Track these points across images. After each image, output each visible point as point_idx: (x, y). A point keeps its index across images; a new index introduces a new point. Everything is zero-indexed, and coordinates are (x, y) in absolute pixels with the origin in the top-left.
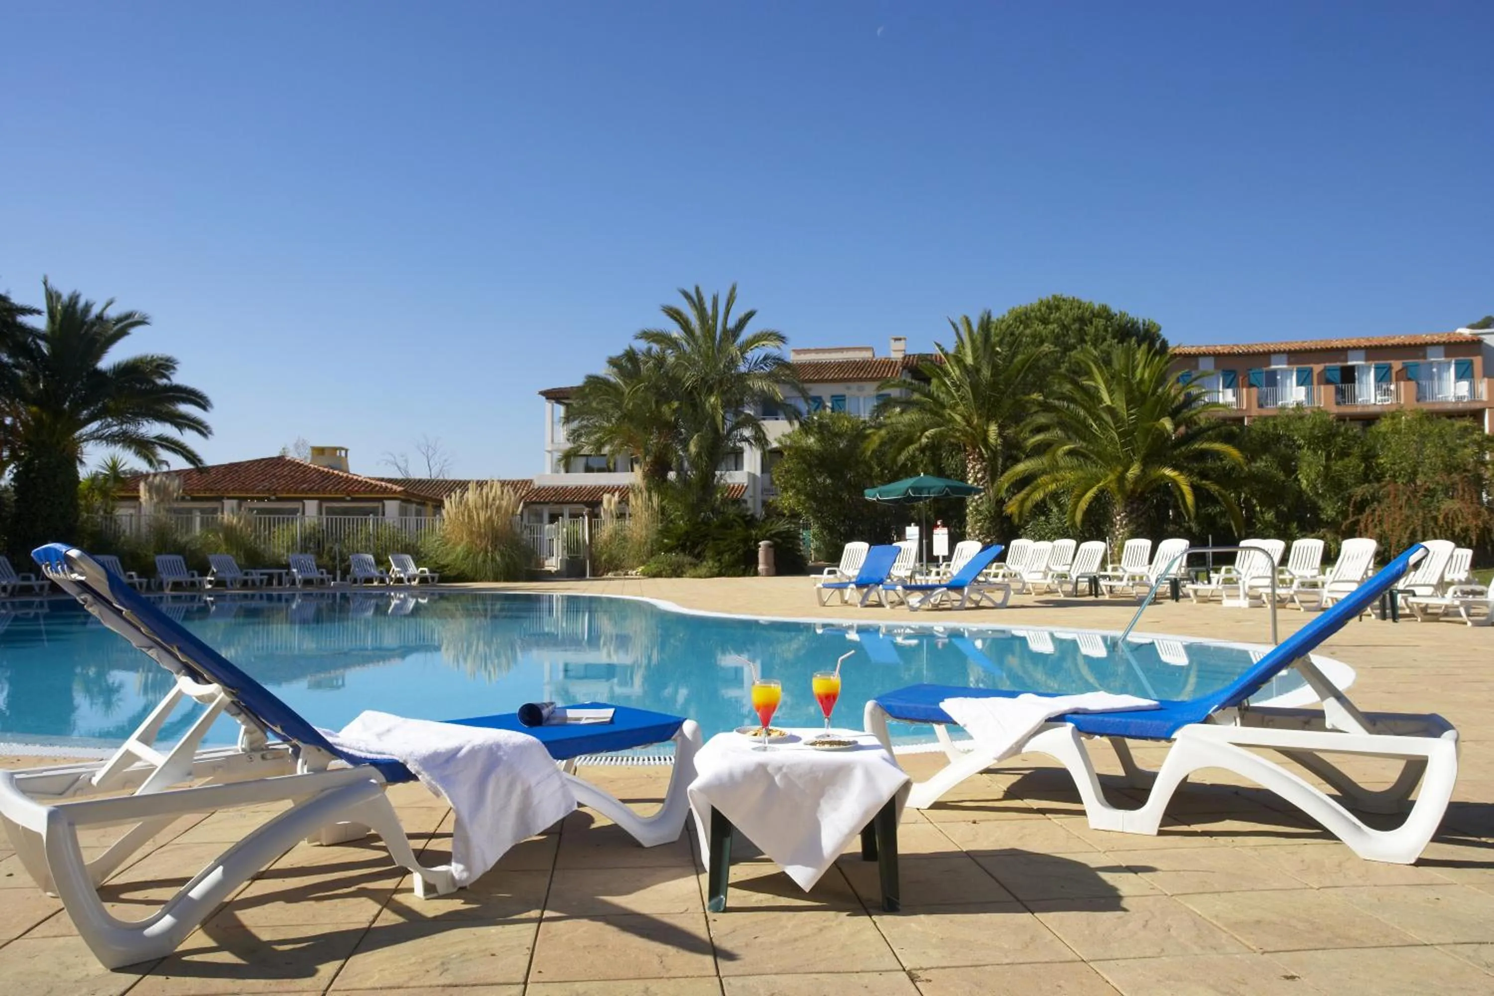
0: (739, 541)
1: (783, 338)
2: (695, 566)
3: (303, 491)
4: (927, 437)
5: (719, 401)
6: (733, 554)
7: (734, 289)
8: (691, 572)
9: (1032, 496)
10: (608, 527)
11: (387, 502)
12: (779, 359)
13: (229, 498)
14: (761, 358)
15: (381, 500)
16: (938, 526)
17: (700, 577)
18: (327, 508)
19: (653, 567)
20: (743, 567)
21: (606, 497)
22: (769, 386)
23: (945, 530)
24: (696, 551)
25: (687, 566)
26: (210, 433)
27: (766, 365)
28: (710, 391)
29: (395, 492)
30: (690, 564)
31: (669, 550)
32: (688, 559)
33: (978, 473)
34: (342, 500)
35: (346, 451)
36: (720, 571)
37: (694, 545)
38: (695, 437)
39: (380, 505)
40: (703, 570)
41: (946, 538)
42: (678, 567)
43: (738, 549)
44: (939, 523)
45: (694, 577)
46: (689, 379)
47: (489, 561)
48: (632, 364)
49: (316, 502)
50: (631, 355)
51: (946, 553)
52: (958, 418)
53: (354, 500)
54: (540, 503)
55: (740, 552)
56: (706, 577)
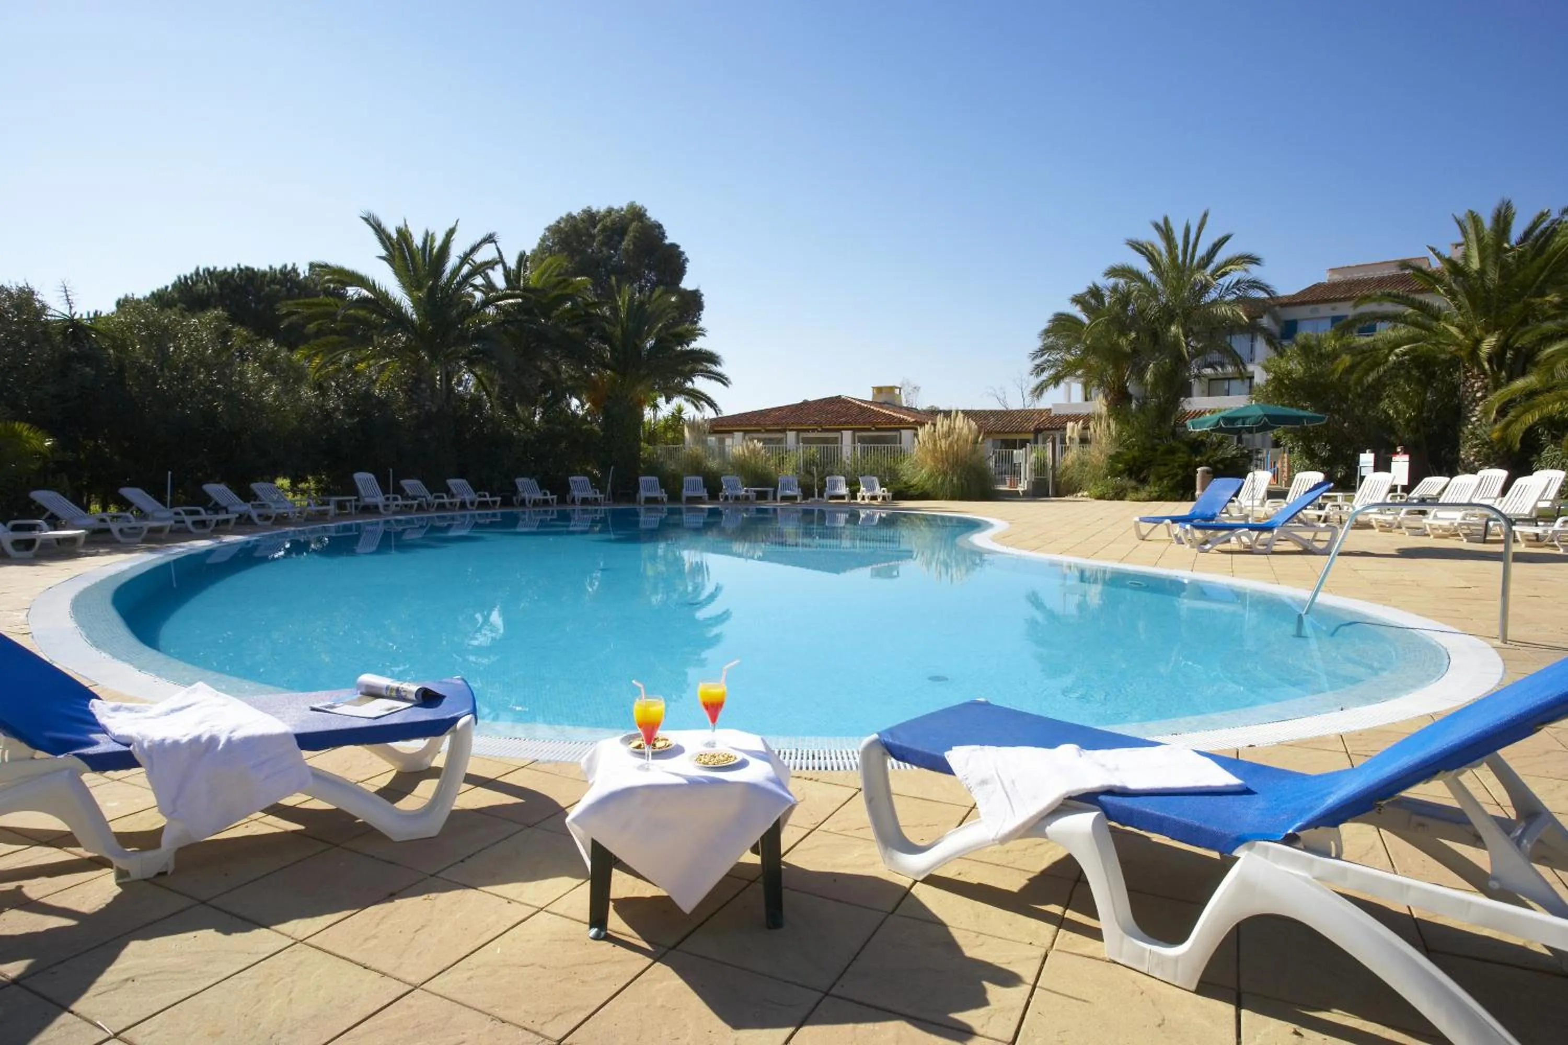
0: (1180, 467)
1: (1258, 259)
2: (1136, 490)
3: (840, 424)
4: (1397, 355)
5: (1181, 330)
6: (1172, 479)
7: (1205, 215)
8: (1132, 495)
9: (1523, 418)
10: (1073, 454)
11: (903, 432)
12: (1254, 282)
13: (791, 430)
14: (1234, 282)
15: (898, 430)
16: (1398, 453)
17: (1138, 500)
18: (859, 437)
19: (1097, 491)
20: (1181, 492)
21: (1070, 425)
22: (1233, 310)
23: (1406, 458)
24: (1142, 476)
25: (1129, 490)
26: (730, 382)
27: (1239, 290)
28: (1170, 322)
29: (909, 423)
30: (1133, 488)
31: (1120, 474)
32: (1133, 483)
33: (1477, 391)
34: (869, 430)
35: (900, 389)
36: (1159, 496)
37: (1140, 470)
38: (1151, 365)
39: (898, 434)
40: (1143, 494)
41: (1406, 466)
42: (1122, 490)
43: (1176, 475)
44: (1399, 450)
45: (1134, 500)
46: (1153, 308)
47: (947, 482)
48: (1096, 300)
49: (850, 432)
50: (1095, 292)
51: (1405, 483)
52: (1454, 330)
53: (878, 430)
54: (1052, 429)
55: (1179, 478)
56: (1144, 500)
